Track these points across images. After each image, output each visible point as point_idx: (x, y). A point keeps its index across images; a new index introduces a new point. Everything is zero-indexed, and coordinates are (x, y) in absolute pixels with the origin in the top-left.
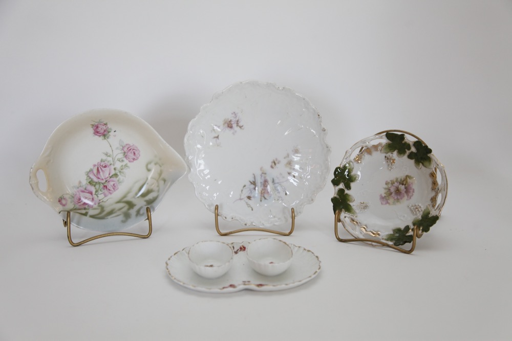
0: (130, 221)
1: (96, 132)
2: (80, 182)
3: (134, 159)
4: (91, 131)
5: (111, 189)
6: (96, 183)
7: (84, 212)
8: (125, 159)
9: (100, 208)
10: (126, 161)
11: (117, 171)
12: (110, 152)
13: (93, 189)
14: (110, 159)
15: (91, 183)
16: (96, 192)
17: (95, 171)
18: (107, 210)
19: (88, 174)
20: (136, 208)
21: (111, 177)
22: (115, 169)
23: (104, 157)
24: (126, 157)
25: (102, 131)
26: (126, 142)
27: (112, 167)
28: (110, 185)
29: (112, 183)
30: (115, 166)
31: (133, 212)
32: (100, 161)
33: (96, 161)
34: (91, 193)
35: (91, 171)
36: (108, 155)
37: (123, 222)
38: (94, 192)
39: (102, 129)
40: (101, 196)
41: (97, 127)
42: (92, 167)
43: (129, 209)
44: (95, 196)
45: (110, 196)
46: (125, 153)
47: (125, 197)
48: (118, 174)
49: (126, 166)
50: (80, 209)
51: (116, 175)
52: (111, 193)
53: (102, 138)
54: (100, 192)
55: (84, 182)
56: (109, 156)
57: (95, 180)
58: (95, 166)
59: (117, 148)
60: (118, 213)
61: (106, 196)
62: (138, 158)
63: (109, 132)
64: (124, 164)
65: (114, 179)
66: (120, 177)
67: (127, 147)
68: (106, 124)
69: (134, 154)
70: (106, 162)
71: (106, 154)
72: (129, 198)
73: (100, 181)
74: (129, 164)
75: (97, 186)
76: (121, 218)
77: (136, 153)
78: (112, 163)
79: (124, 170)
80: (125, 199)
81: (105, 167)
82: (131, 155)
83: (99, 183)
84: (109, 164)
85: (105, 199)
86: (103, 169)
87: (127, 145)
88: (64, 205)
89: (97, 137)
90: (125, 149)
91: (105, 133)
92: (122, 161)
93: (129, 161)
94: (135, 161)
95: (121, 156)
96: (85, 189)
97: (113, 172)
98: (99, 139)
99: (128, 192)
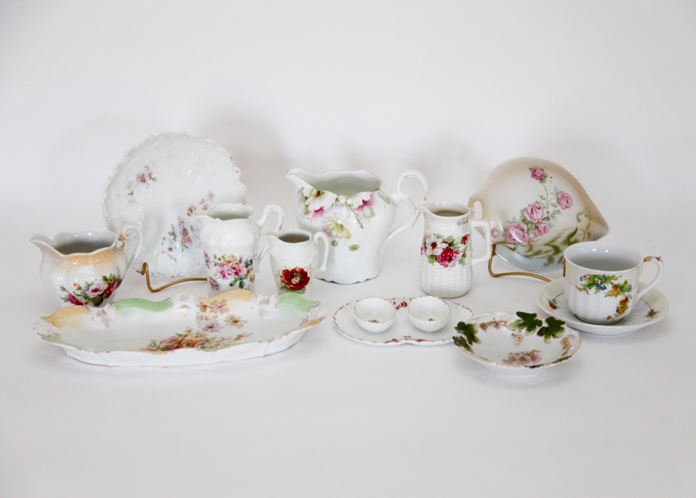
0: (552, 265)
1: (534, 175)
2: (514, 218)
3: (566, 207)
4: (529, 173)
5: (542, 230)
6: (529, 222)
7: (512, 246)
8: (558, 205)
9: (529, 247)
10: (559, 208)
11: (549, 216)
12: (545, 196)
13: (525, 227)
14: (544, 202)
15: (524, 220)
16: (528, 230)
17: (529, 211)
18: (535, 249)
19: (522, 212)
20: (560, 255)
21: (543, 219)
22: (548, 212)
23: (539, 200)
24: (559, 203)
25: (539, 175)
26: (560, 190)
27: (546, 210)
28: (541, 227)
29: (543, 225)
30: (548, 210)
31: (557, 258)
32: (535, 202)
33: (532, 202)
34: (523, 230)
35: (526, 209)
37: (546, 265)
38: (525, 230)
39: (539, 173)
40: (532, 236)
41: (535, 171)
42: (527, 206)
43: (554, 254)
44: (526, 234)
45: (539, 237)
46: (558, 199)
47: (553, 241)
48: (550, 218)
49: (558, 211)
50: (509, 243)
51: (548, 218)
52: (541, 235)
53: (538, 181)
54: (531, 232)
55: (518, 219)
56: (544, 199)
57: (529, 219)
58: (529, 205)
59: (552, 193)
60: (544, 255)
61: (536, 236)
62: (570, 207)
63: (545, 177)
64: (557, 209)
65: (546, 222)
66: (552, 221)
67: (561, 194)
68: (542, 170)
69: (567, 202)
70: (540, 204)
71: (541, 197)
72: (557, 243)
73: (533, 221)
74: (562, 211)
75: (529, 225)
76: (545, 261)
77: (569, 202)
78: (546, 205)
79: (556, 216)
80: (553, 244)
81: (539, 208)
82: (564, 203)
83: (532, 223)
84: (543, 207)
85: (535, 239)
86: (537, 210)
87: (561, 192)
88: (495, 237)
89: (534, 179)
90: (559, 196)
91: (542, 177)
92: (556, 206)
93: (562, 208)
94: (567, 209)
95: (554, 201)
96: (518, 225)
97: (545, 215)
98: (536, 182)
99: (557, 238)
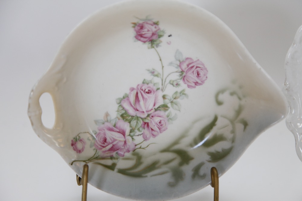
0: (182, 185)
1: (140, 36)
2: (107, 115)
3: (196, 83)
4: (132, 33)
5: (156, 128)
6: (133, 117)
7: (109, 162)
8: (181, 82)
9: (135, 157)
10: (183, 86)
11: (167, 101)
12: (158, 69)
13: (127, 127)
14: (157, 80)
15: (124, 116)
16: (131, 131)
17: (132, 98)
18: (147, 162)
19: (120, 102)
20: (193, 164)
21: (156, 110)
22: (164, 97)
23: (149, 77)
24: (184, 78)
25: (149, 34)
26: (186, 55)
27: (160, 94)
28: (154, 122)
29: (157, 120)
30: (165, 93)
31: (188, 169)
32: (140, 82)
33: (136, 82)
34: (123, 133)
35: (126, 97)
36: (156, 73)
37: (171, 185)
38: (127, 133)
39: (148, 31)
40: (138, 139)
41: (142, 27)
42: (128, 92)
43: (181, 164)
44: (129, 139)
45: (152, 140)
46: (182, 72)
47: (176, 143)
48: (169, 105)
49: (183, 93)
50: (103, 158)
51: (165, 107)
52: (154, 136)
53: (148, 45)
54: (138, 133)
55: (114, 114)
56: (157, 76)
57: (131, 112)
58: (132, 89)
59: (171, 64)
60: (164, 169)
61: (146, 139)
62: (203, 82)
63: (160, 36)
64: (179, 89)
65: (161, 113)
66: (172, 111)
67: (187, 63)
68: (156, 24)
69: (198, 74)
70: (151, 85)
71: (153, 73)
72: (182, 145)
73: (139, 115)
74: (188, 91)
75: (134, 123)
76: (168, 178)
77: (202, 74)
78: (160, 86)
79: (178, 100)
80: (176, 147)
81: (148, 93)
82: (192, 77)
83: (137, 118)
84: (155, 88)
85: (144, 145)
86: (146, 96)
87: (187, 59)
88: (79, 151)
89: (140, 43)
90: (184, 66)
91: (154, 38)
92: (177, 84)
93: (189, 86)
94: (197, 87)
95: (176, 77)
96: (115, 126)
97: (160, 102)
98: (143, 47)
99: (182, 136)
